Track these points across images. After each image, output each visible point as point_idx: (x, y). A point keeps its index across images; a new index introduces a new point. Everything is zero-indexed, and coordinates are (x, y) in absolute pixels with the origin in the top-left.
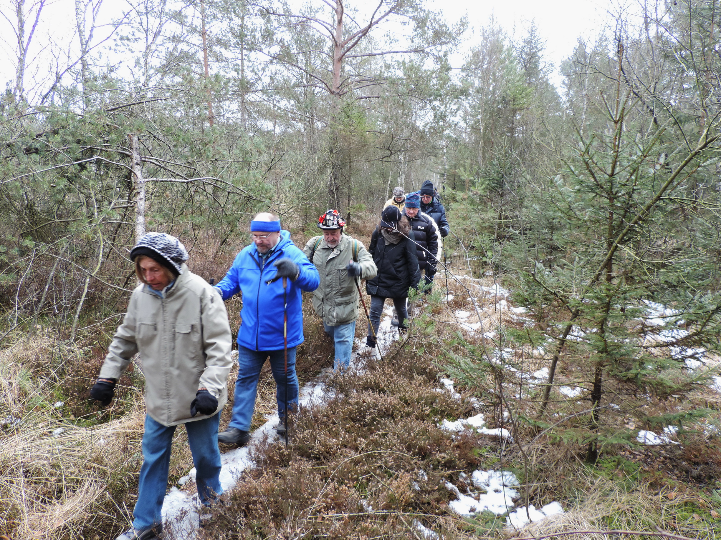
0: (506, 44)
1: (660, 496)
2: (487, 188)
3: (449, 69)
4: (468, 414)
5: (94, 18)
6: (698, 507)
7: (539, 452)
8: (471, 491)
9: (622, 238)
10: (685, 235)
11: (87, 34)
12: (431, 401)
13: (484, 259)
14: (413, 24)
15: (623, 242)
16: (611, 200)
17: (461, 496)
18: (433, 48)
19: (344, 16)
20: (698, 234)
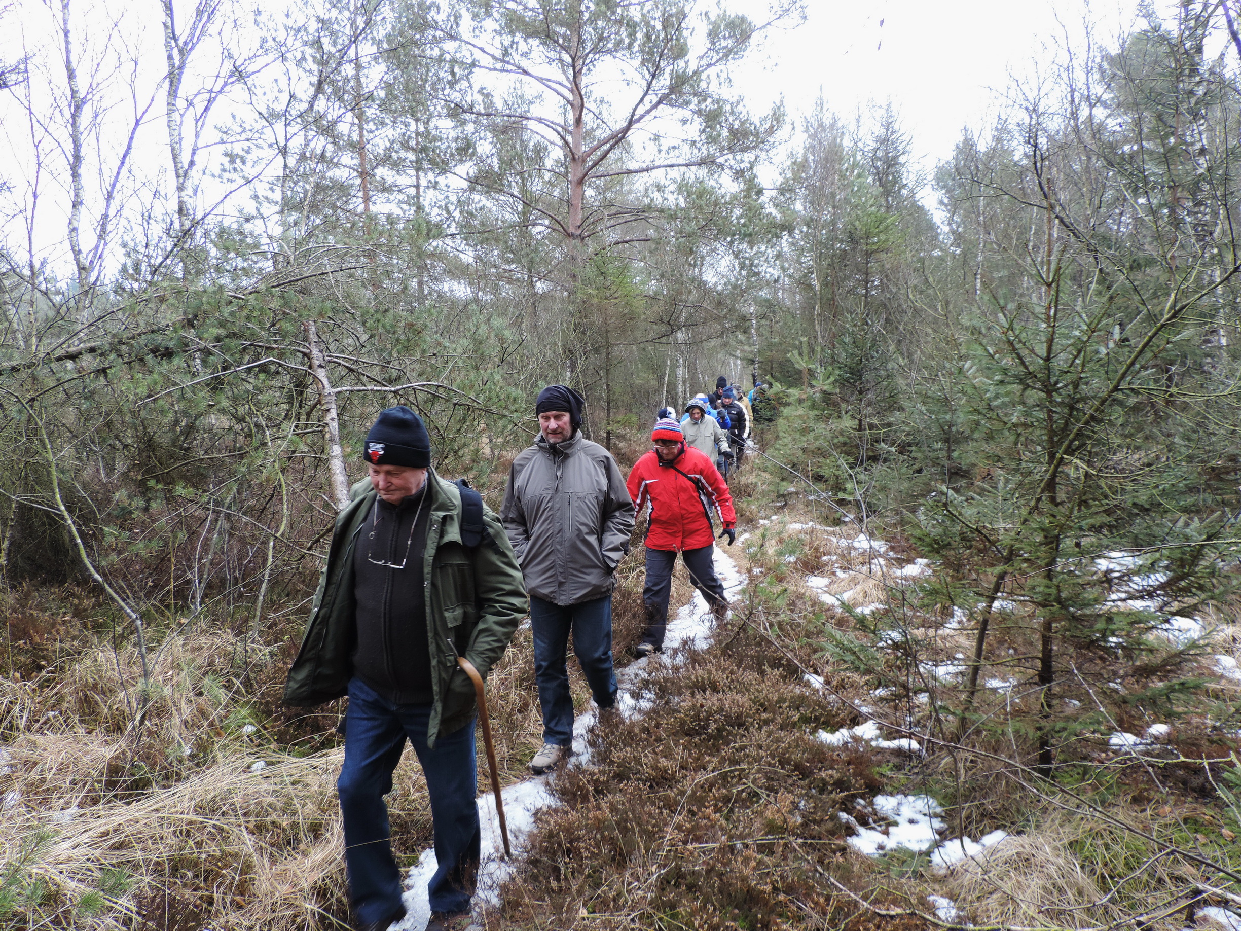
0: (847, 143)
1: (1149, 812)
2: (836, 381)
3: (760, 192)
4: (856, 720)
5: (197, 135)
6: (1203, 825)
7: (968, 764)
8: (875, 822)
9: (1069, 446)
10: (1158, 443)
12: (798, 703)
14: (697, 124)
15: (1070, 451)
16: (1049, 393)
17: (862, 830)
18: (730, 156)
19: (585, 111)
20: (1176, 440)
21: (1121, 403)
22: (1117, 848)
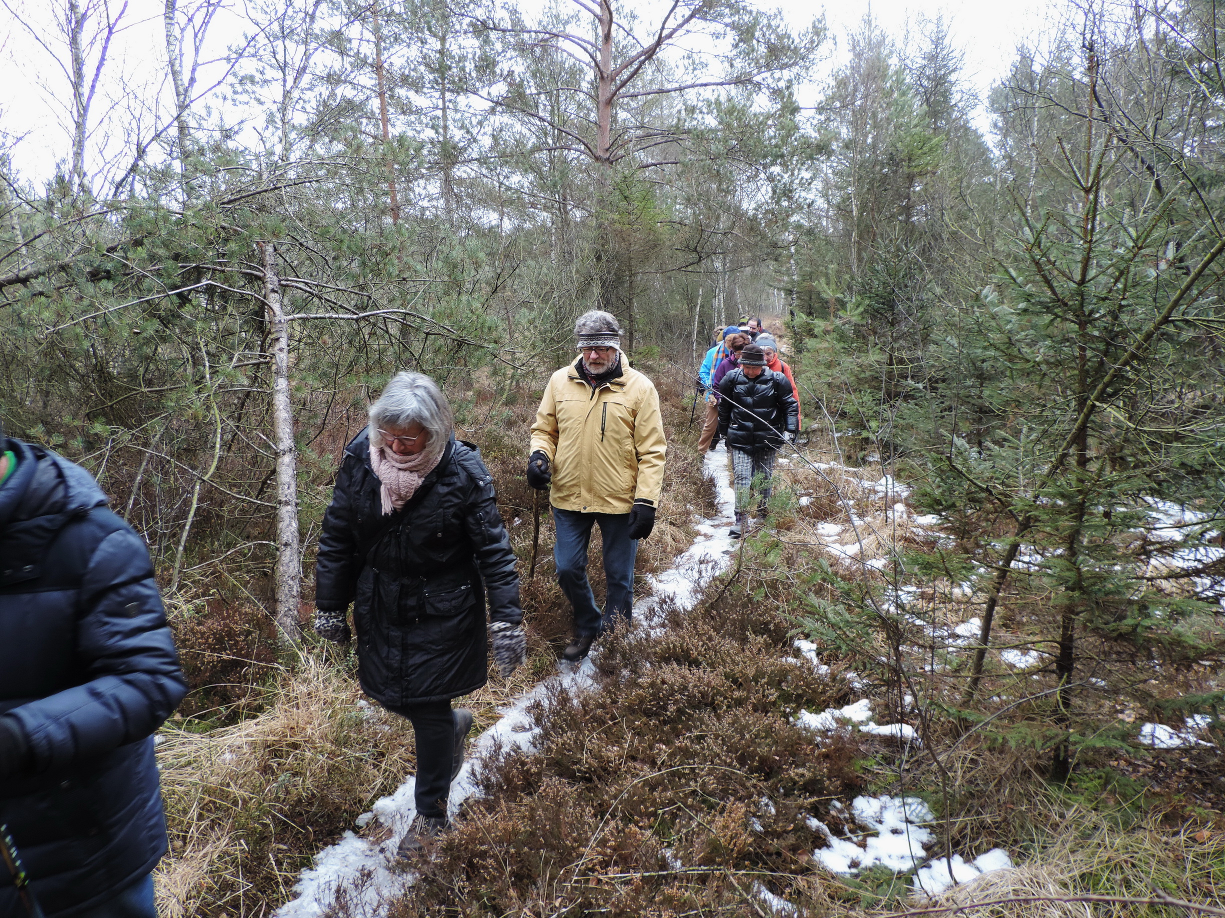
0: (894, 62)
1: (1183, 837)
2: (866, 311)
3: (795, 110)
4: (844, 698)
5: (197, 50)
7: (967, 764)
8: (851, 831)
9: (1103, 391)
10: (1215, 382)
11: (186, 78)
12: (779, 678)
13: (865, 434)
14: (732, 36)
15: (1104, 397)
16: (1082, 325)
17: (834, 841)
18: (768, 74)
19: (614, 27)
21: (1169, 338)
22: (1140, 886)
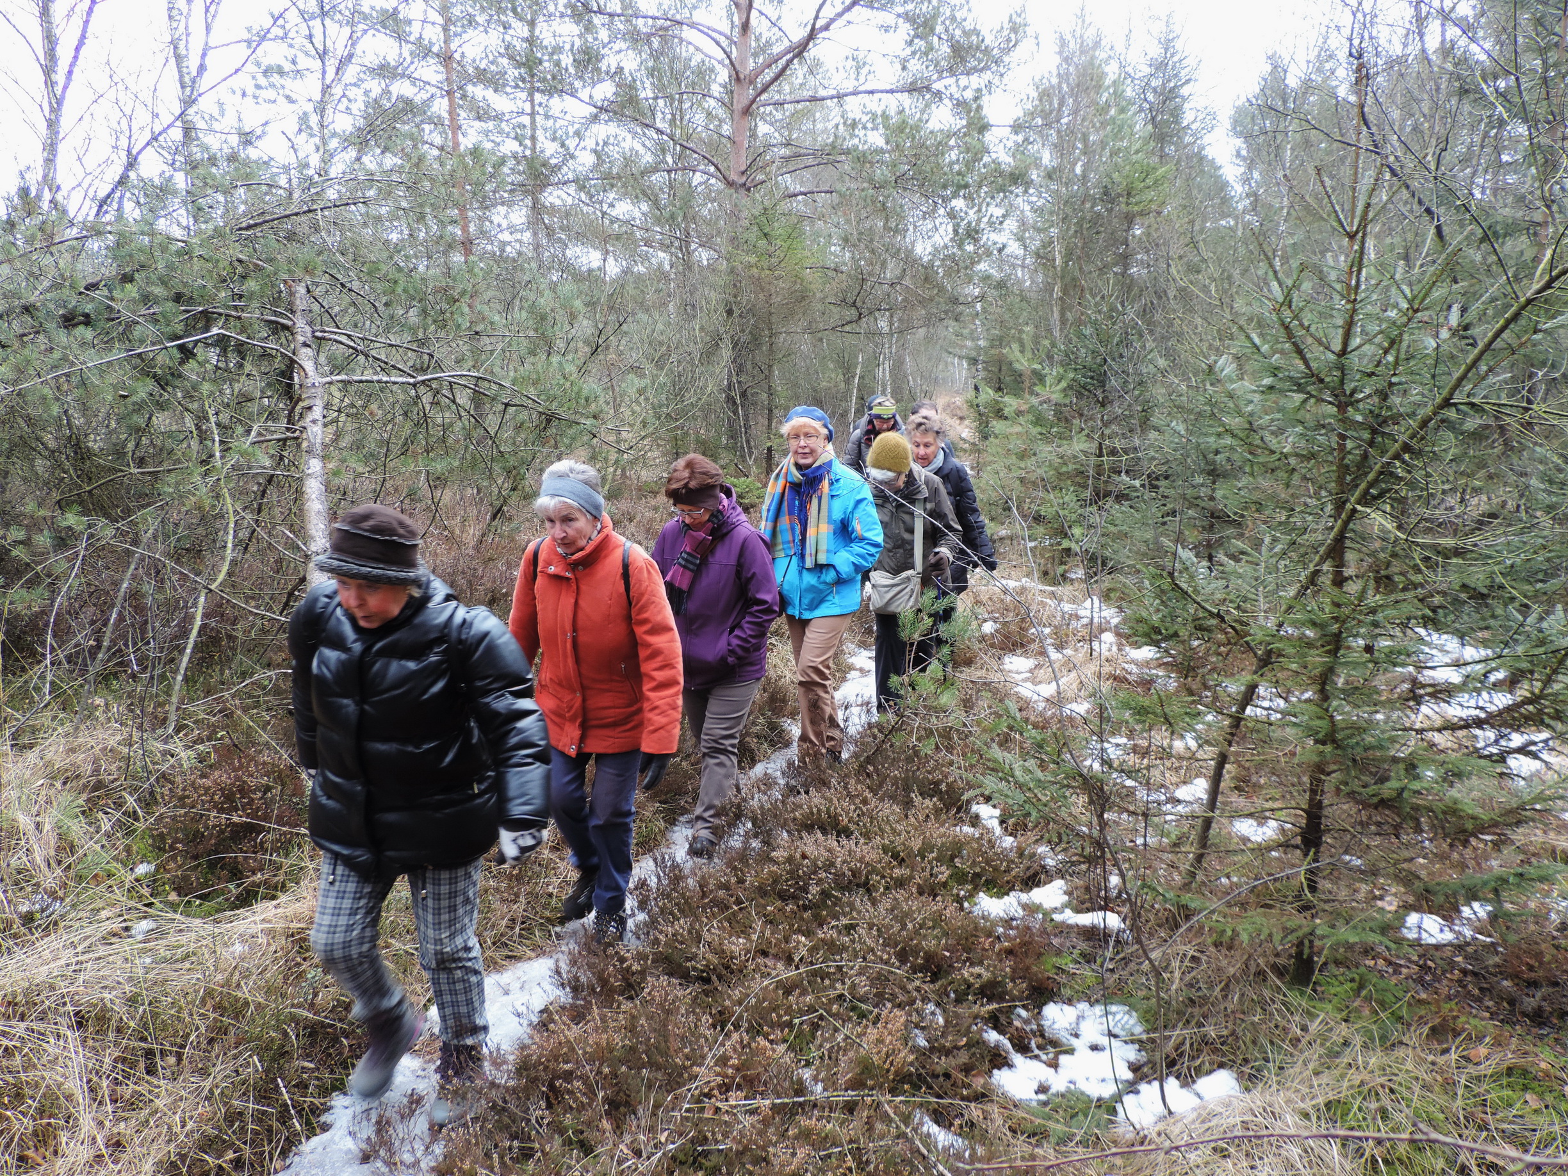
0: (1112, 71)
1: (1453, 1056)
2: (1070, 387)
3: (984, 128)
4: (1032, 881)
5: (208, 29)
6: (1535, 1078)
7: (1186, 963)
8: (1039, 1047)
9: (1366, 492)
10: (1506, 484)
11: (193, 64)
12: (951, 853)
13: (1066, 544)
14: (905, 30)
15: (1366, 500)
16: (1342, 407)
17: (1017, 1059)
18: (951, 81)
19: (754, 14)
20: (1534, 482)
22: (1399, 1117)
